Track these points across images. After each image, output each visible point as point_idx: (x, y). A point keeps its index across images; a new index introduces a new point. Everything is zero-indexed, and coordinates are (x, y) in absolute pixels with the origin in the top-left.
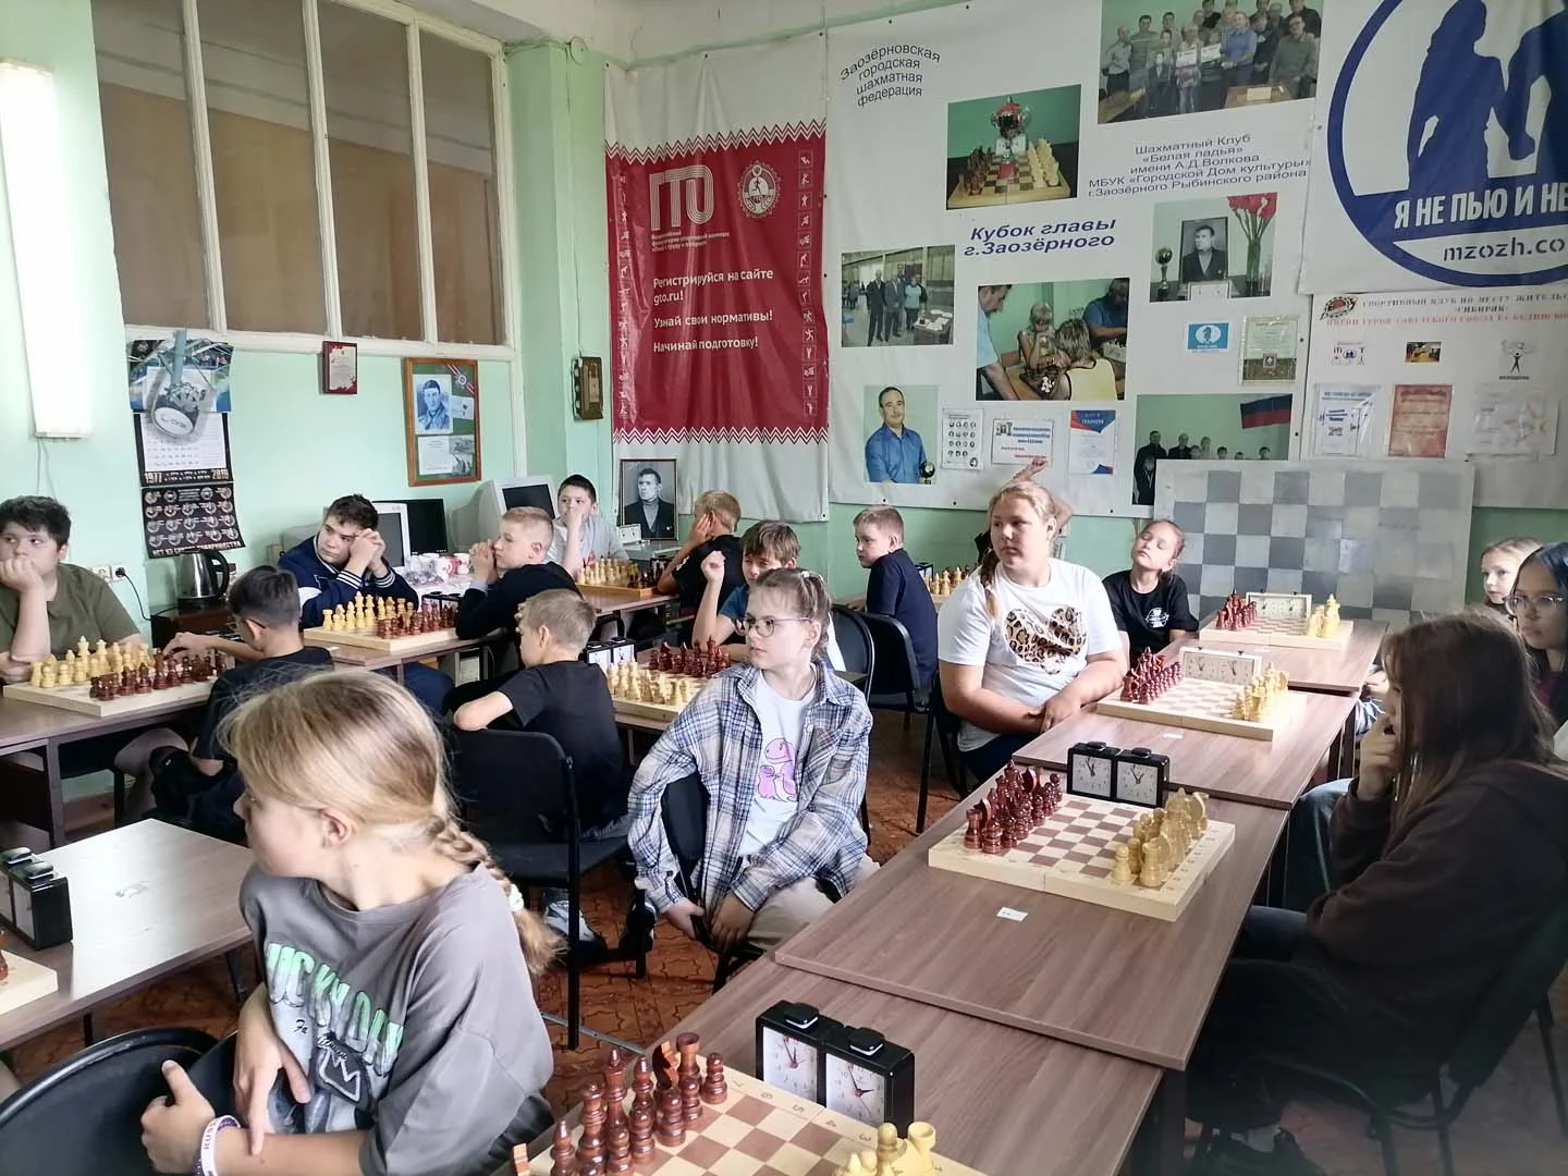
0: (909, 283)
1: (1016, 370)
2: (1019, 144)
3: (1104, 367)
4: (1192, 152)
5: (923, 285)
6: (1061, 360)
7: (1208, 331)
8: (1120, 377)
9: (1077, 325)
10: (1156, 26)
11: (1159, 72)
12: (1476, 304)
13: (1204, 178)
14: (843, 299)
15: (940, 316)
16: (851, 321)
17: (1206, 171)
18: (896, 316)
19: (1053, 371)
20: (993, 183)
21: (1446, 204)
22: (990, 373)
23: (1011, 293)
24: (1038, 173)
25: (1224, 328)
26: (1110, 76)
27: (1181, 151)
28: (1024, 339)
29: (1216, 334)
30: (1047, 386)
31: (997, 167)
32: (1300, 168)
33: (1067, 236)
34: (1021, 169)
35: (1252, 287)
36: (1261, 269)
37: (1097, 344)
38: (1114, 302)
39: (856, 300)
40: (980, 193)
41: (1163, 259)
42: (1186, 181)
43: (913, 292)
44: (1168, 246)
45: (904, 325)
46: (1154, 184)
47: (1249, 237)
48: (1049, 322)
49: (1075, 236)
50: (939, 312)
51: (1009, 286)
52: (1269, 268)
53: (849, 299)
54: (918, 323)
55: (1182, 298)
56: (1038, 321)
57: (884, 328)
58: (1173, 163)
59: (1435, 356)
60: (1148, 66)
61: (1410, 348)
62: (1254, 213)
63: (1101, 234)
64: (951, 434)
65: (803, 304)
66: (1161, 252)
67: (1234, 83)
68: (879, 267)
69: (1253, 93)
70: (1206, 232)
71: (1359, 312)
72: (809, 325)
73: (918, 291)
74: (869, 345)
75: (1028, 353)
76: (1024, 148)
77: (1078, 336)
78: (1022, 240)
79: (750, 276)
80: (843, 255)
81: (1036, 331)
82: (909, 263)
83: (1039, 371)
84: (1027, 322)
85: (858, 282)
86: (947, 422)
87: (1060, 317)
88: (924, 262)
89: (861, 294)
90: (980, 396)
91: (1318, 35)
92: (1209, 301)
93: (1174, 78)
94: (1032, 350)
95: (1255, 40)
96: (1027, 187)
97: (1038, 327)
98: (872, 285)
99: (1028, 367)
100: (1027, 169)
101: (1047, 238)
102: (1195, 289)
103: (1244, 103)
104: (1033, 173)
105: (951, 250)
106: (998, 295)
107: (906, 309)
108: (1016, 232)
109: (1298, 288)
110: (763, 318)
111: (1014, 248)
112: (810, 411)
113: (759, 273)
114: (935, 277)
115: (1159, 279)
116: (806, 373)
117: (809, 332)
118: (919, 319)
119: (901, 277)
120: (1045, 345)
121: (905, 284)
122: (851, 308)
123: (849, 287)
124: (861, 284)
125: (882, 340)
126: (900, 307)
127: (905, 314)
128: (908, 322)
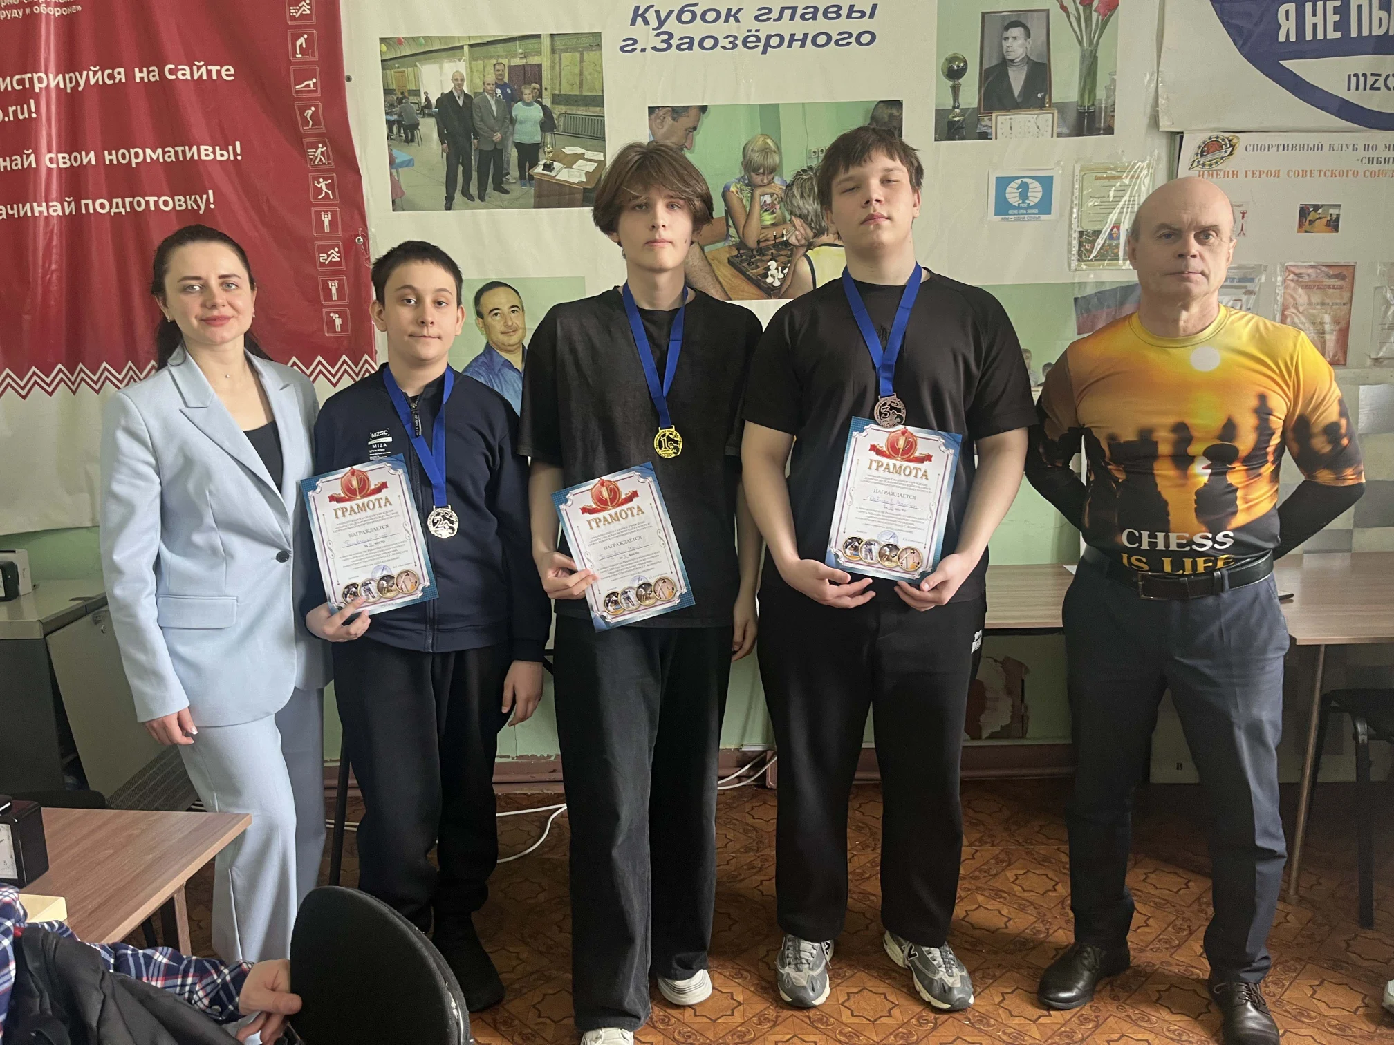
0: (517, 97)
1: (721, 250)
5: (547, 101)
6: (796, 233)
7: (1024, 189)
12: (1384, 153)
14: (390, 124)
15: (582, 157)
16: (409, 163)
18: (498, 153)
19: (786, 251)
23: (707, 122)
25: (1047, 182)
28: (734, 201)
29: (1035, 193)
30: (775, 275)
33: (799, 28)
35: (1087, 120)
36: (1100, 93)
39: (415, 126)
41: (954, 72)
43: (528, 115)
44: (962, 53)
45: (514, 172)
47: (1080, 43)
48: (773, 170)
49: (812, 27)
50: (579, 150)
51: (703, 109)
52: (1111, 90)
53: (399, 123)
54: (539, 169)
55: (984, 136)
56: (755, 169)
57: (475, 175)
62: (1087, 5)
63: (855, 26)
65: (304, 130)
66: (950, 61)
68: (459, 66)
70: (1016, 31)
71: (1241, 160)
72: (321, 171)
73: (536, 113)
74: (448, 207)
75: (742, 222)
78: (721, 29)
79: (184, 73)
80: (382, 40)
81: (752, 186)
82: (516, 62)
83: (761, 251)
84: (738, 172)
85: (416, 93)
87: (792, 162)
88: (545, 60)
89: (424, 115)
92: (1025, 141)
94: (748, 216)
97: (757, 179)
98: (447, 100)
99: (741, 245)
101: (765, 29)
102: (1002, 121)
105: (594, 41)
106: (685, 122)
107: (518, 146)
108: (711, 16)
109: (1154, 121)
110: (222, 155)
111: (708, 43)
112: (338, 329)
113: (203, 69)
114: (566, 89)
115: (949, 104)
116: (323, 258)
117: (323, 184)
118: (542, 162)
119: (503, 87)
120: (769, 209)
121: (512, 98)
122: (407, 141)
123: (400, 101)
124: (423, 97)
125: (471, 198)
126: (504, 139)
127: (514, 153)
128: (521, 167)
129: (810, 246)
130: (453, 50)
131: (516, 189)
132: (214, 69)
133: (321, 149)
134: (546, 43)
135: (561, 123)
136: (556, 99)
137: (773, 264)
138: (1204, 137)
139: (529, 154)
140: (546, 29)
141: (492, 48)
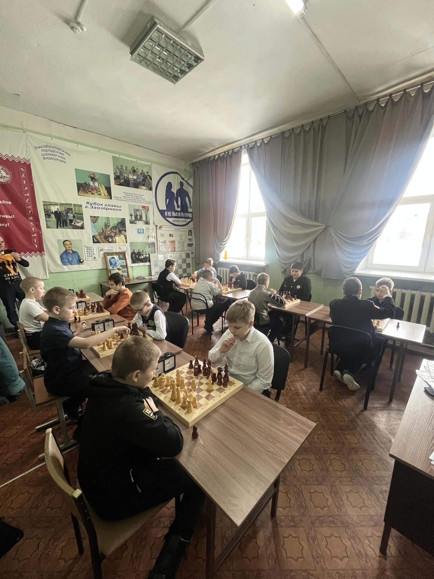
0: (68, 212)
1: (102, 236)
2: (96, 184)
3: (122, 236)
4: (134, 195)
5: (74, 214)
6: (113, 234)
7: (141, 230)
8: (126, 238)
9: (115, 227)
10: (124, 168)
11: (126, 178)
12: (176, 229)
13: (136, 201)
14: (45, 215)
15: (80, 222)
17: (137, 200)
18: (66, 221)
19: (112, 237)
20: (90, 192)
21: (171, 213)
22: (96, 237)
23: (99, 219)
24: (102, 192)
25: (143, 230)
26: (116, 175)
27: (132, 195)
28: (104, 230)
29: (142, 231)
30: (110, 240)
31: (91, 188)
32: (151, 203)
33: (111, 208)
34: (98, 190)
35: (147, 223)
36: (148, 220)
37: (120, 231)
38: (122, 223)
39: (50, 215)
40: (87, 193)
41: (131, 215)
42: (133, 201)
43: (71, 216)
44: (132, 213)
45: (69, 224)
46: (128, 200)
48: (109, 226)
49: (113, 208)
50: (79, 221)
51: (98, 217)
52: (149, 219)
53: (47, 215)
54: (73, 223)
55: (136, 224)
56: (106, 226)
57: (62, 224)
58: (131, 197)
59: (173, 236)
60: (124, 176)
61: (170, 235)
62: (145, 209)
63: (118, 208)
64: (87, 252)
65: (28, 214)
66: (131, 214)
67: (140, 185)
68: (58, 207)
69: (143, 187)
70: (138, 211)
71: (163, 229)
72: (31, 221)
73: (72, 215)
74: (57, 228)
75: (105, 232)
76: (98, 185)
77: (116, 230)
78: (100, 206)
79: (1, 202)
80: (44, 201)
81: (106, 228)
82: (68, 207)
83: (108, 237)
84: (104, 226)
85: (50, 210)
86: (86, 249)
87: (112, 225)
88: (73, 207)
89: (52, 214)
90: (94, 242)
91: (152, 180)
92: (140, 225)
93: (129, 180)
94: (106, 232)
95: (142, 178)
96: (100, 195)
97: (107, 227)
98: (56, 212)
99: (105, 236)
100: (99, 190)
101: (106, 207)
102: (137, 222)
103: (142, 189)
104: (101, 191)
105: (81, 206)
106: (96, 218)
107: (69, 219)
108: (98, 204)
109: (154, 224)
110: (10, 217)
111: (98, 208)
112: (36, 247)
113: (5, 202)
114: (77, 212)
115: (131, 219)
116: (33, 235)
117: (32, 223)
118: (73, 222)
119: (66, 211)
120: (108, 231)
121: (67, 213)
122: (49, 217)
123: (47, 211)
124: (51, 211)
125: (61, 227)
126: (67, 219)
127: (68, 221)
128: (70, 223)
129: (115, 236)
130: (57, 204)
131: (69, 226)
132: (7, 202)
133: (32, 217)
134: (73, 205)
135: (76, 217)
136: (75, 213)
137: (110, 239)
138: (159, 226)
139: (71, 221)
140: (73, 203)
141: (63, 205)
